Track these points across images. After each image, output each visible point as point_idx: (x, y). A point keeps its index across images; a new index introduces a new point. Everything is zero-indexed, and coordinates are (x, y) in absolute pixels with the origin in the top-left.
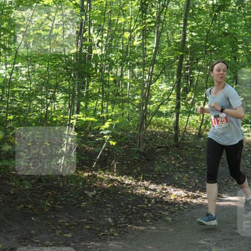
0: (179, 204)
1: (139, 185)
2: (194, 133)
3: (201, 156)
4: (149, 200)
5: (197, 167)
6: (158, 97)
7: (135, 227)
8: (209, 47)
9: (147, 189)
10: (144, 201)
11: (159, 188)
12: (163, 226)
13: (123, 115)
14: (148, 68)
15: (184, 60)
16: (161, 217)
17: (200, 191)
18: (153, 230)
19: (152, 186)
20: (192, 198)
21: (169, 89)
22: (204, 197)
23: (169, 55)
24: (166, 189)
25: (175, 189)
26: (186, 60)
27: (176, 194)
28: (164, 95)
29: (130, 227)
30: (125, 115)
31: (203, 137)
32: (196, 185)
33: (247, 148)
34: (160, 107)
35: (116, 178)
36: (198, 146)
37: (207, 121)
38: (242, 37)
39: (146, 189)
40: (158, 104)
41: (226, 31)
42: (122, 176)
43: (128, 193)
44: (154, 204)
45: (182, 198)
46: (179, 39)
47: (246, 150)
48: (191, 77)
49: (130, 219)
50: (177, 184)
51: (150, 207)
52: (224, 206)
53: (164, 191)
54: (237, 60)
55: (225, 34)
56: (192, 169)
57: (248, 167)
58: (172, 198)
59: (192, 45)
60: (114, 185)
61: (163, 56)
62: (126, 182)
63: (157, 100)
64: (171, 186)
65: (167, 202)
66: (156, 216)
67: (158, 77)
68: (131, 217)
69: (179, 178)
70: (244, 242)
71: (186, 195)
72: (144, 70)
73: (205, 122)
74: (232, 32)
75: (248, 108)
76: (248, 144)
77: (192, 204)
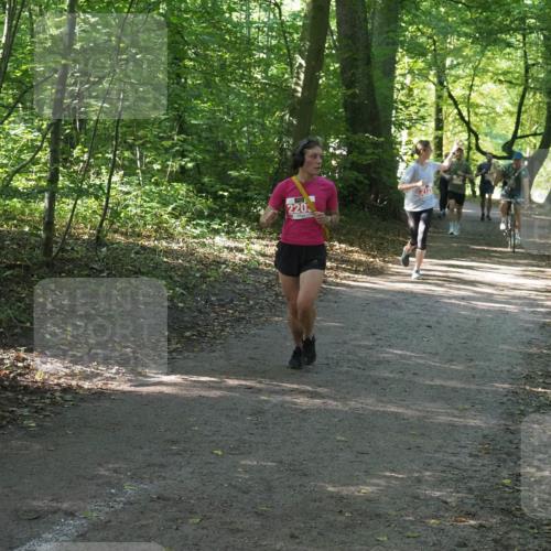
0: (51, 390)
2: (86, 237)
11: (9, 356)
16: (13, 421)
20: (79, 379)
21: (30, 137)
24: (24, 359)
31: (106, 245)
33: (198, 270)
45: (59, 378)
47: (198, 275)
53: (20, 364)
57: (200, 312)
58: (38, 378)
65: (26, 387)
71: (68, 371)
73: (111, 213)
74: (175, 21)
75: (203, 184)
76: (200, 262)
77: (81, 392)
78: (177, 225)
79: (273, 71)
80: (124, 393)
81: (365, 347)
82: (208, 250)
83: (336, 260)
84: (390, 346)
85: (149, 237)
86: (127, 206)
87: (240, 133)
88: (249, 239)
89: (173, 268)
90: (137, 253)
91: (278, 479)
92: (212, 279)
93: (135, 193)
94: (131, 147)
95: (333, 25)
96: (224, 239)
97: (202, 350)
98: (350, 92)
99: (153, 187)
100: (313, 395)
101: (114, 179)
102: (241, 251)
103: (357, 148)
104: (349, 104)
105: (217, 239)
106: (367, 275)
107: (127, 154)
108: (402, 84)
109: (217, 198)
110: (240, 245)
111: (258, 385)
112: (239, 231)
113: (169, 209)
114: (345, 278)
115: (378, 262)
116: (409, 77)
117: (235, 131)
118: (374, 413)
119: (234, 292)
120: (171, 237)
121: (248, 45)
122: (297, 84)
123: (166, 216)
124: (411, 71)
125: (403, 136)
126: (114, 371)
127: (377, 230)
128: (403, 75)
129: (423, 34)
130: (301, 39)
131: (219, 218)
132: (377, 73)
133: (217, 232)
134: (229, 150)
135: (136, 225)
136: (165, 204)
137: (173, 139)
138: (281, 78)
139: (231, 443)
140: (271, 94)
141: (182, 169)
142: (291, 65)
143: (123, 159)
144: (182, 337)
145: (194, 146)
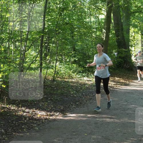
0: (42, 119)
1: (20, 110)
2: (51, 79)
3: (55, 92)
4: (25, 118)
5: (52, 98)
6: (30, 59)
7: (17, 134)
8: (58, 31)
9: (24, 112)
10: (23, 119)
11: (31, 111)
12: (33, 133)
13: (10, 70)
14: (24, 43)
16: (32, 128)
17: (54, 112)
18: (27, 135)
19: (27, 110)
20: (49, 116)
21: (36, 54)
22: (57, 115)
23: (36, 35)
24: (35, 112)
25: (40, 111)
26: (45, 38)
27: (41, 114)
28: (33, 58)
29: (15, 134)
30: (11, 70)
31: (56, 81)
32: (52, 109)
33: (80, 86)
34: (31, 65)
35: (6, 106)
36: (53, 87)
37: (58, 72)
38: (76, 25)
39: (23, 112)
41: (67, 22)
42: (10, 105)
43: (13, 115)
44: (28, 121)
45: (44, 116)
47: (80, 88)
48: (49, 48)
49: (14, 130)
50: (41, 108)
51: (26, 122)
52: (67, 120)
54: (74, 38)
55: (67, 24)
56: (49, 100)
57: (80, 97)
58: (38, 116)
59: (49, 29)
60: (5, 110)
61: (32, 36)
62: (12, 109)
63: (29, 61)
64: (38, 110)
65: (35, 119)
66: (30, 127)
67: (30, 48)
68: (15, 128)
69: (42, 105)
70: (78, 139)
71: (46, 114)
72: (21, 44)
73: (57, 73)
74: (70, 22)
75: (80, 64)
76: (80, 84)
77: (50, 119)
78: (74, 75)
79: (98, 34)
80: (61, 119)
81: (125, 105)
82: (82, 81)
83: (116, 82)
84: (131, 104)
85: (67, 78)
86: (61, 71)
87: (90, 50)
88: (93, 78)
89: (73, 86)
90: (63, 83)
91: (102, 141)
92: (83, 89)
93: (62, 67)
94: (61, 56)
95: (113, 21)
96: (86, 78)
97: (81, 107)
98: (118, 38)
99: (67, 65)
100: (111, 118)
101: (57, 64)
102: (91, 81)
103: (121, 53)
104: (118, 41)
105: (85, 78)
106: (125, 86)
107: (60, 57)
108: (132, 35)
109: (84, 67)
110: (91, 79)
111: (96, 116)
112: (90, 76)
113: (72, 71)
114: (119, 87)
115: (127, 82)
116: (133, 33)
117: (88, 50)
118: (128, 122)
119: (89, 92)
120: (72, 78)
121: (91, 27)
122: (104, 37)
123: (71, 73)
124: (134, 32)
125: (133, 49)
126: (58, 114)
127: (127, 74)
128: (132, 33)
129: (137, 22)
130: (104, 25)
131: (85, 73)
132: (125, 33)
133: (84, 76)
134: (87, 55)
135: (63, 76)
136: (71, 70)
137: (72, 53)
138: (99, 36)
139: (89, 132)
140: (97, 40)
141: (75, 61)
142: (102, 32)
143: (59, 59)
144: (76, 104)
145: (78, 55)
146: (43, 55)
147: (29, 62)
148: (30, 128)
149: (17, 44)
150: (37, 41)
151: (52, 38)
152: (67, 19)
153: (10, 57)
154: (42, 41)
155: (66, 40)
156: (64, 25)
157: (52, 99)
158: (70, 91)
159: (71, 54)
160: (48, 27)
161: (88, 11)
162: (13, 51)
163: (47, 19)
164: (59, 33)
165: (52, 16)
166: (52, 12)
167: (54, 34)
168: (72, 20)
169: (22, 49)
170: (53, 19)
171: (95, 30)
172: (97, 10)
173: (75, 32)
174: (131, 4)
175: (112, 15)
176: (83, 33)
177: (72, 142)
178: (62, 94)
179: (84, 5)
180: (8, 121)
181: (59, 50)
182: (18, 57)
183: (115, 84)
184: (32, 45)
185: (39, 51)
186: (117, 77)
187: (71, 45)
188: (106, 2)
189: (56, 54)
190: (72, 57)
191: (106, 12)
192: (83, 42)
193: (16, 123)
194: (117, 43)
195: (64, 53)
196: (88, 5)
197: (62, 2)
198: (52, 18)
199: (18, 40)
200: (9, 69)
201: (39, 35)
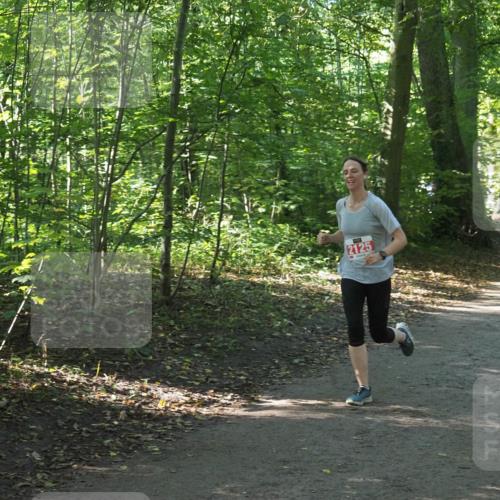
0: (173, 417)
1: (94, 384)
2: (201, 277)
3: (217, 322)
4: (115, 412)
5: (209, 344)
6: (130, 206)
7: (86, 467)
8: (224, 106)
9: (109, 390)
10: (105, 415)
11: (134, 387)
12: (143, 463)
13: (59, 243)
14: (107, 149)
15: (178, 131)
16: (139, 446)
17: (215, 391)
18: (123, 472)
19: (121, 385)
20: (198, 406)
21: (150, 188)
22: (224, 401)
23: (148, 123)
24: (148, 390)
25: (166, 389)
26: (181, 132)
27: (168, 398)
28: (141, 202)
29: (78, 469)
30: (63, 244)
31: (219, 283)
32: (207, 379)
33: (304, 302)
34: (134, 226)
35: (46, 370)
36: (210, 302)
37: (226, 253)
38: (288, 87)
39: (107, 391)
40: (129, 219)
41: (259, 76)
42: (60, 366)
43: (72, 400)
44: (125, 421)
45: (180, 406)
46: (168, 91)
47: (304, 306)
48: (193, 166)
49: (77, 453)
50: (169, 378)
51: (116, 426)
52: (261, 418)
53: (144, 394)
54: (283, 131)
55: (257, 82)
56: (198, 348)
57: (307, 340)
58: (160, 406)
59: (193, 102)
60: (43, 384)
61: (136, 124)
62: (68, 379)
63: (126, 212)
64: (157, 384)
65: (150, 415)
66: (130, 444)
67: (127, 166)
68: (78, 447)
69: (173, 366)
70: (301, 488)
71: (187, 399)
72: (98, 153)
73: (221, 254)
74: (269, 78)
75: (306, 224)
76: (306, 294)
77: (200, 418)
78: (283, 262)
79: (366, 117)
80: (238, 417)
81: (465, 367)
82: (312, 284)
83: (432, 288)
84: (487, 366)
85: (258, 274)
86: (236, 247)
89: (281, 301)
90: (247, 289)
91: (384, 494)
92: (317, 310)
93: (242, 235)
94: (239, 194)
95: (417, 73)
96: (327, 273)
97: (310, 376)
98: (436, 132)
99: (259, 228)
100: (415, 414)
101: (224, 223)
103: (447, 183)
104: (437, 143)
105: (321, 273)
106: (462, 300)
107: (234, 200)
108: (485, 123)
113: (275, 248)
114: (441, 304)
115: (472, 288)
116: (491, 116)
117: (333, 175)
119: (337, 321)
120: (278, 273)
121: (340, 95)
122: (386, 128)
123: (273, 255)
124: (493, 111)
126: (229, 397)
127: (470, 258)
128: (486, 115)
130: (388, 87)
131: (322, 254)
132: (461, 114)
133: (319, 267)
134: (328, 191)
135: (245, 264)
136: (272, 244)
137: (275, 184)
138: (371, 124)
139: (340, 462)
140: (363, 138)
141: (286, 211)
142: (380, 111)
143: (232, 205)
144: (291, 364)
145: (296, 190)
146: (174, 192)
147: (127, 216)
148: (131, 448)
149: (84, 152)
150: (154, 144)
151: (207, 131)
152: (259, 65)
153: (58, 198)
154: (170, 141)
155: (255, 138)
156: (245, 86)
157: (207, 347)
158: (269, 319)
159: (271, 189)
160: (190, 95)
161: (333, 37)
162: (69, 179)
163: (188, 65)
164: (230, 115)
165: (205, 56)
166: (204, 41)
167: (210, 117)
168: (274, 69)
169: (100, 172)
170: (208, 65)
171: (356, 105)
172: (362, 35)
173: (285, 110)
174: (484, 13)
175: (415, 51)
176: (313, 116)
177: (277, 496)
178: (242, 329)
179: (317, 18)
180: (57, 424)
181: (229, 176)
182: (86, 197)
183: (428, 295)
184: (134, 157)
185: (161, 178)
186: (435, 271)
187: (272, 158)
188: (393, 7)
189: (218, 188)
190: (278, 201)
191: (394, 40)
192: (314, 148)
193: (84, 429)
194: (434, 150)
195: (247, 184)
196: (332, 18)
197: (238, 6)
198: (205, 61)
199: (86, 141)
200: (56, 240)
201: (160, 123)
